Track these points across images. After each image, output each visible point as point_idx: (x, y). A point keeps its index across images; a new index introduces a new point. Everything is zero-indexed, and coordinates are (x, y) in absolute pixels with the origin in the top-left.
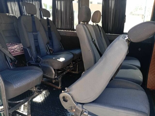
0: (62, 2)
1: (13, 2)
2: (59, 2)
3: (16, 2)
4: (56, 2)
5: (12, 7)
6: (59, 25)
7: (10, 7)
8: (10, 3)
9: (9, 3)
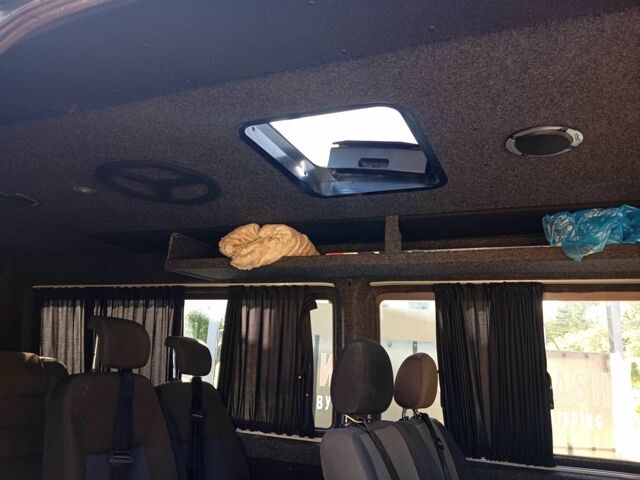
0: (267, 312)
1: (65, 308)
2: (253, 312)
3: (78, 308)
4: (244, 310)
5: (58, 324)
6: (247, 407)
7: (50, 325)
8: (56, 309)
9: (51, 308)
